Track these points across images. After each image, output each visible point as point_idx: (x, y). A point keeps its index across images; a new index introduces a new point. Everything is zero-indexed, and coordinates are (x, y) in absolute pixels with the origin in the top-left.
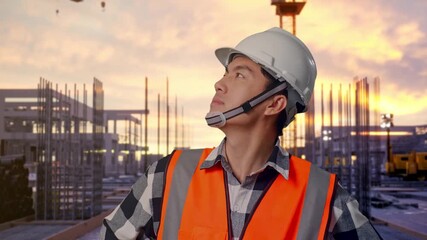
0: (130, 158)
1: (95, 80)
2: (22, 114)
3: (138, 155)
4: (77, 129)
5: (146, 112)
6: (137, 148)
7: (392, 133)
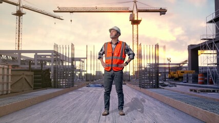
0: (80, 74)
1: (72, 44)
2: (43, 59)
3: (83, 74)
4: (62, 64)
5: (87, 58)
6: (83, 71)
7: (170, 66)
